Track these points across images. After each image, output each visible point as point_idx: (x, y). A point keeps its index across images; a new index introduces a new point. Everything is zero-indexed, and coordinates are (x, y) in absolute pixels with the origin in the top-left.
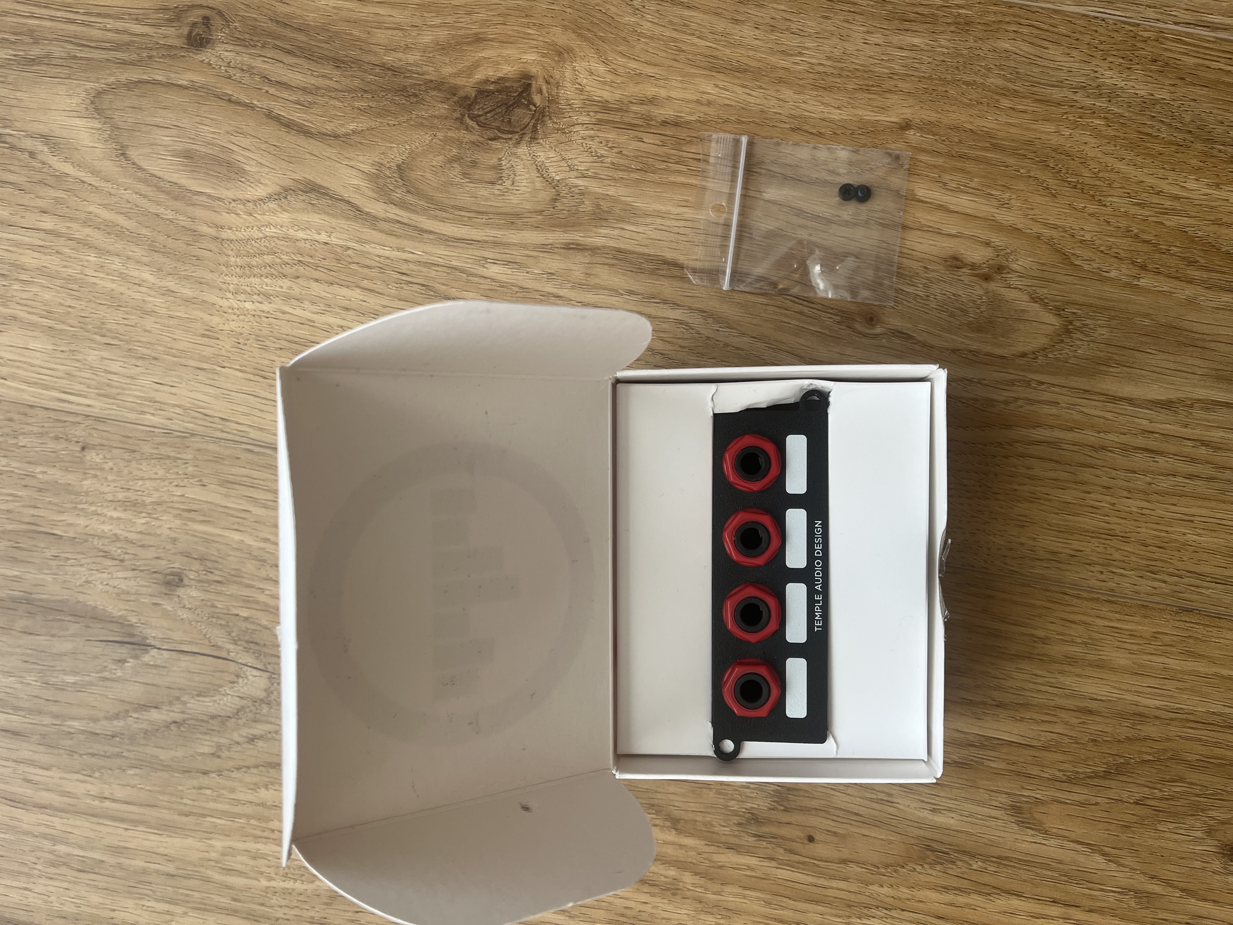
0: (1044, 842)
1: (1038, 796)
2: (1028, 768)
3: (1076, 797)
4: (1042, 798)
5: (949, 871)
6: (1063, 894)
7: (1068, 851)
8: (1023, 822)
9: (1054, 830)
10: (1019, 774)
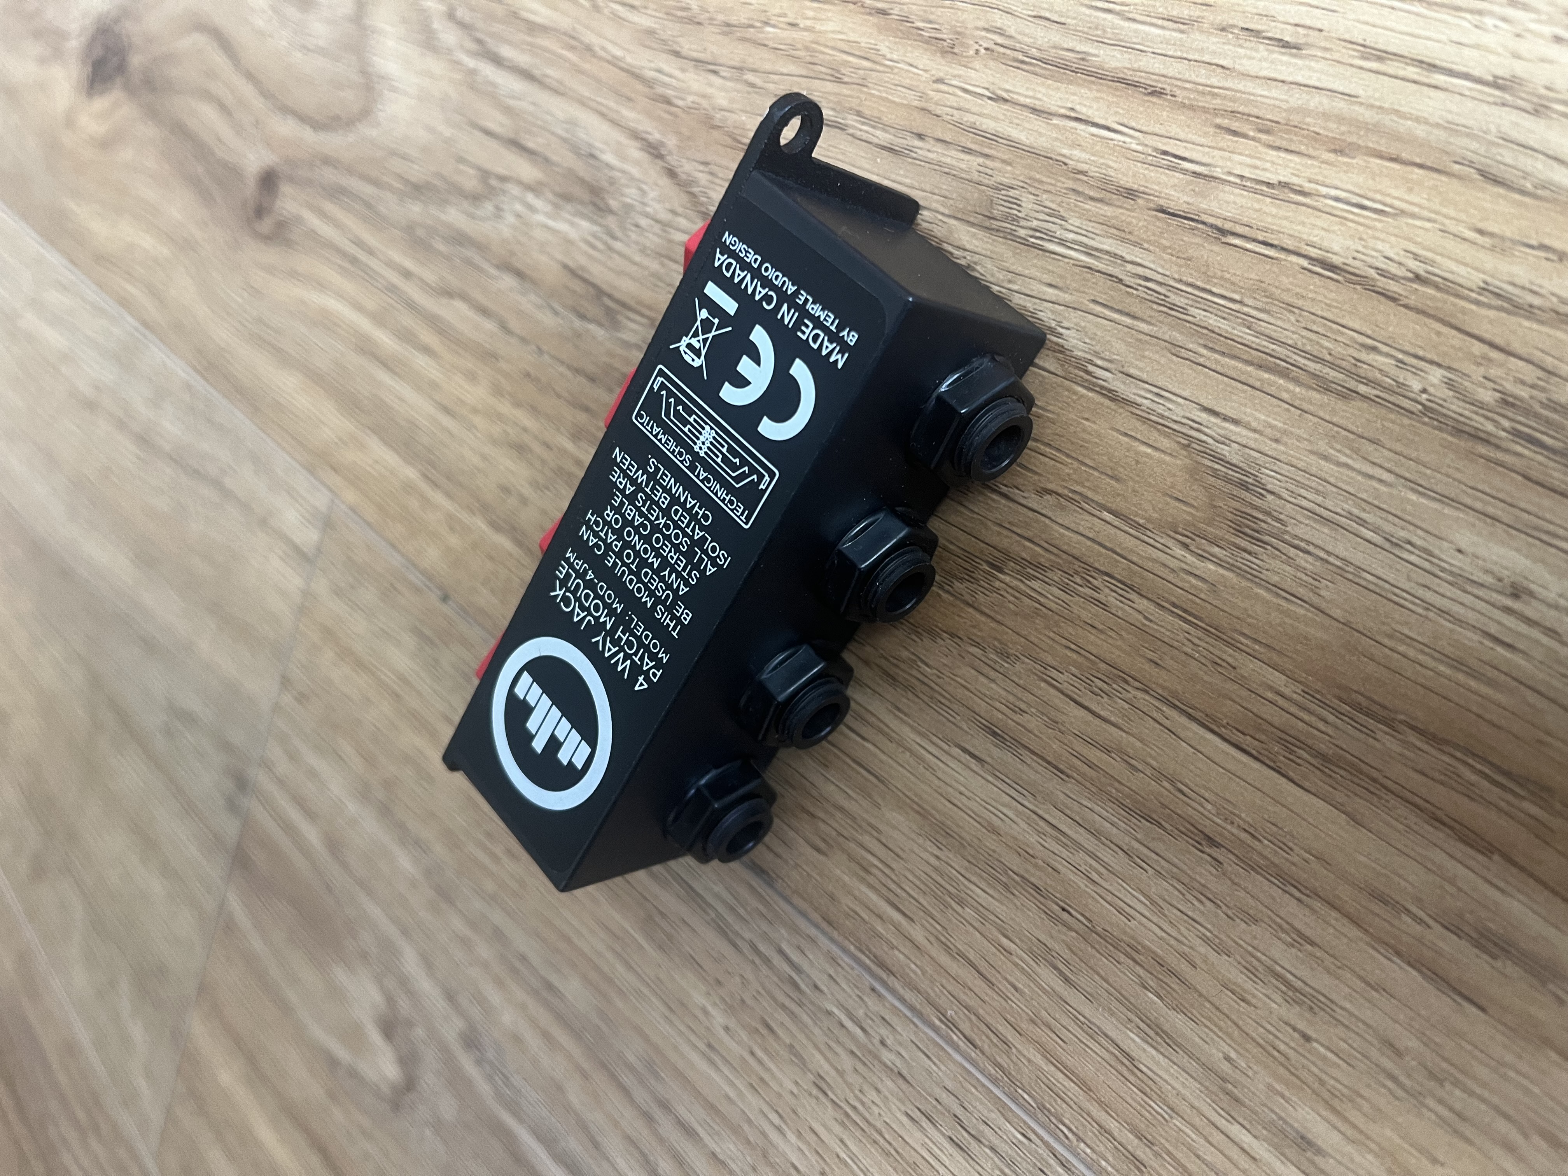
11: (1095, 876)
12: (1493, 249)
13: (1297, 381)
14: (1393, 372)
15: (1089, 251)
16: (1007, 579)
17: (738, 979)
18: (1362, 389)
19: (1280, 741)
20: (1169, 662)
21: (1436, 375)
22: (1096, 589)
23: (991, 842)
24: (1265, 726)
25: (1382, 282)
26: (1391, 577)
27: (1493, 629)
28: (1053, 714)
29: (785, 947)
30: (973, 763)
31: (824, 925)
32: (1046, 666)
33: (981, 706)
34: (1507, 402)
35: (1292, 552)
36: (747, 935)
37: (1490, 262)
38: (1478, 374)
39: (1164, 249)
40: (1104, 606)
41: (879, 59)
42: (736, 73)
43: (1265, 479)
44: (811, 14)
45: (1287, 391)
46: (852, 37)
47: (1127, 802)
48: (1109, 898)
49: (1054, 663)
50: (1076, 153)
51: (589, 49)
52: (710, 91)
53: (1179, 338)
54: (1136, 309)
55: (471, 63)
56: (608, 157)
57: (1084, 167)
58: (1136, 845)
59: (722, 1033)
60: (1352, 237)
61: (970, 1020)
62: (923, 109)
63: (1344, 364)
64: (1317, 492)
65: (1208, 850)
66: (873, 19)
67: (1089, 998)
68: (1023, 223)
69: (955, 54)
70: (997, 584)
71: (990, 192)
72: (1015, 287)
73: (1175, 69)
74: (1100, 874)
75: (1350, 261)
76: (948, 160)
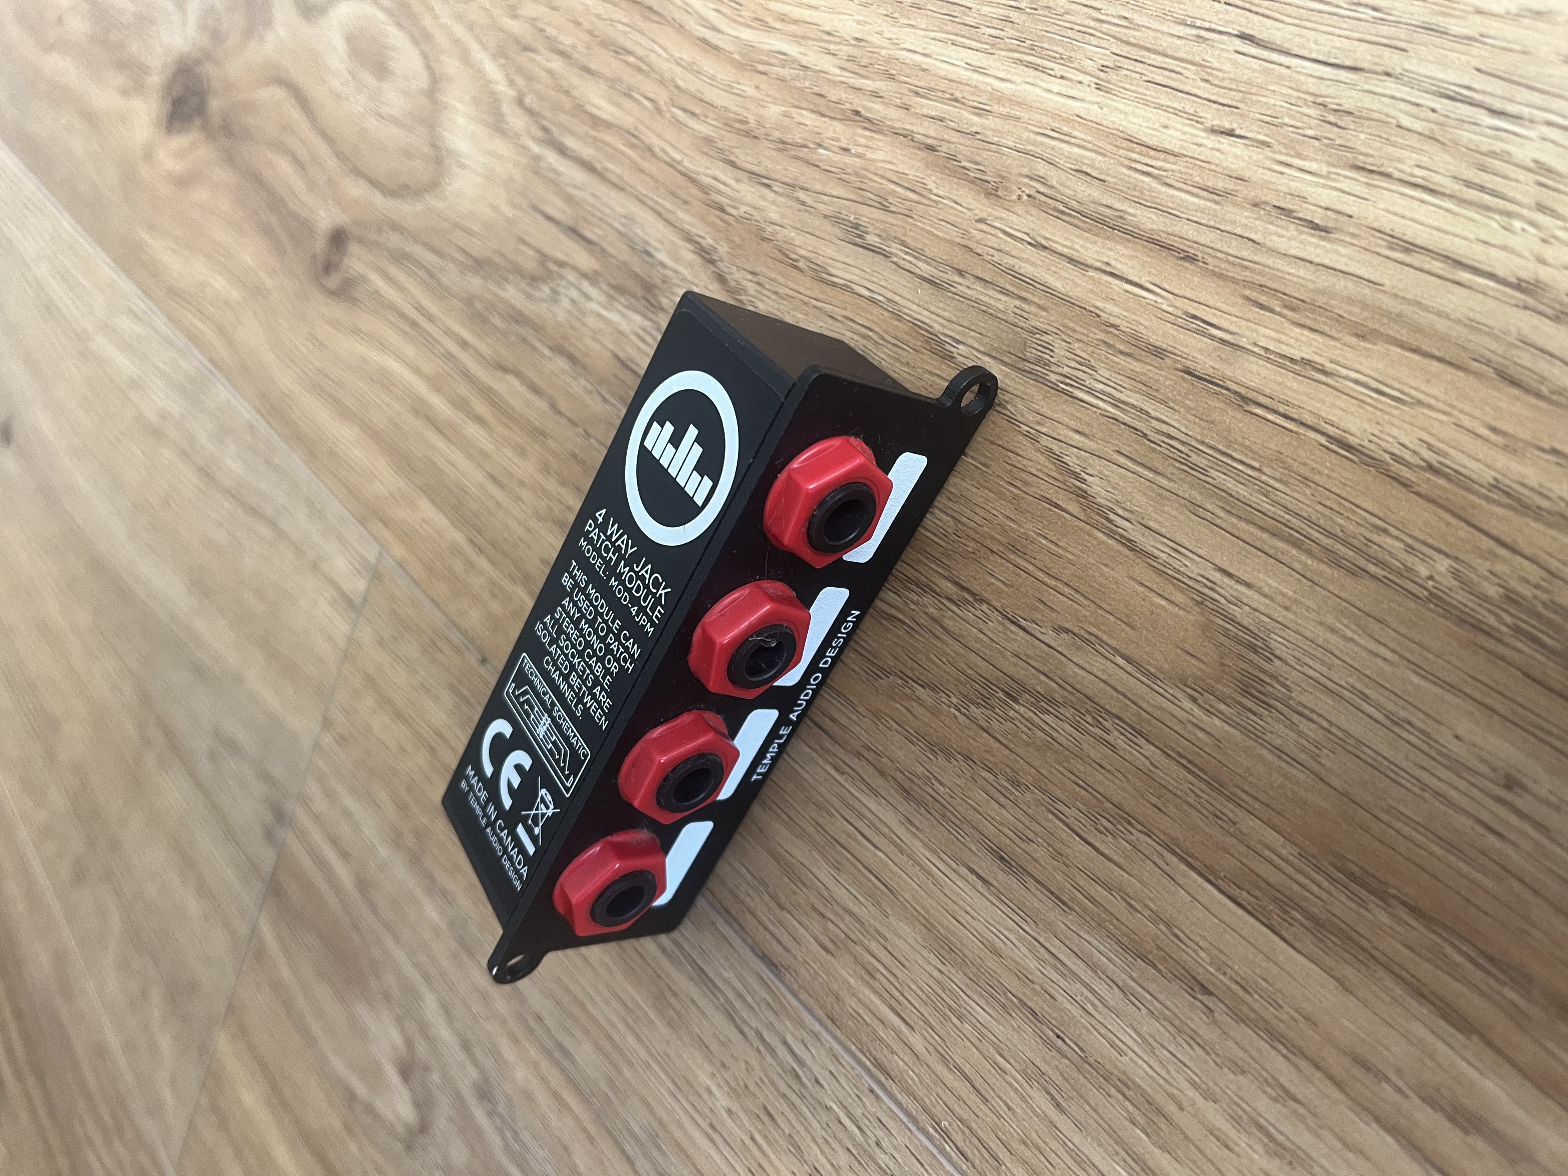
0: (1217, 576)
1: (1187, 704)
2: (1186, 786)
3: (1098, 664)
4: (1179, 695)
5: (1534, 573)
6: (1215, 416)
7: (1163, 531)
8: (1254, 649)
9: (1179, 598)
10: (1217, 785)
11: (1089, 1007)
12: (1505, 448)
13: (1309, 553)
14: (1403, 555)
15: (1117, 403)
16: (1022, 710)
17: (743, 1065)
18: (1372, 568)
19: (1275, 900)
20: (1172, 811)
21: (1443, 565)
22: (1106, 731)
23: (991, 962)
24: (1261, 884)
25: (1395, 467)
26: (1389, 754)
27: (1486, 817)
28: (1058, 845)
29: (789, 1039)
30: (979, 884)
31: (829, 1023)
32: (1055, 798)
33: (990, 830)
34: (1511, 598)
35: (1296, 718)
36: (754, 1023)
37: (1501, 460)
38: (1483, 567)
39: (1188, 409)
40: (1113, 748)
41: (925, 193)
42: (789, 191)
43: (1273, 644)
44: (862, 141)
45: (1299, 561)
46: (901, 168)
47: (1125, 940)
48: (1103, 1031)
49: (1063, 797)
50: (1109, 307)
51: (650, 149)
52: (762, 203)
53: (1199, 498)
54: (1158, 465)
55: (536, 149)
56: (662, 256)
57: (1116, 321)
58: (1132, 984)
59: (725, 1115)
60: (1369, 420)
61: (963, 1132)
62: (965, 246)
63: (1355, 542)
64: (1323, 663)
65: (1199, 996)
66: (922, 154)
67: (1079, 1126)
68: (1054, 368)
69: (998, 196)
70: (1012, 713)
71: (1025, 335)
72: (1044, 430)
73: (1208, 237)
74: (1095, 1007)
75: (1366, 443)
76: (986, 299)
